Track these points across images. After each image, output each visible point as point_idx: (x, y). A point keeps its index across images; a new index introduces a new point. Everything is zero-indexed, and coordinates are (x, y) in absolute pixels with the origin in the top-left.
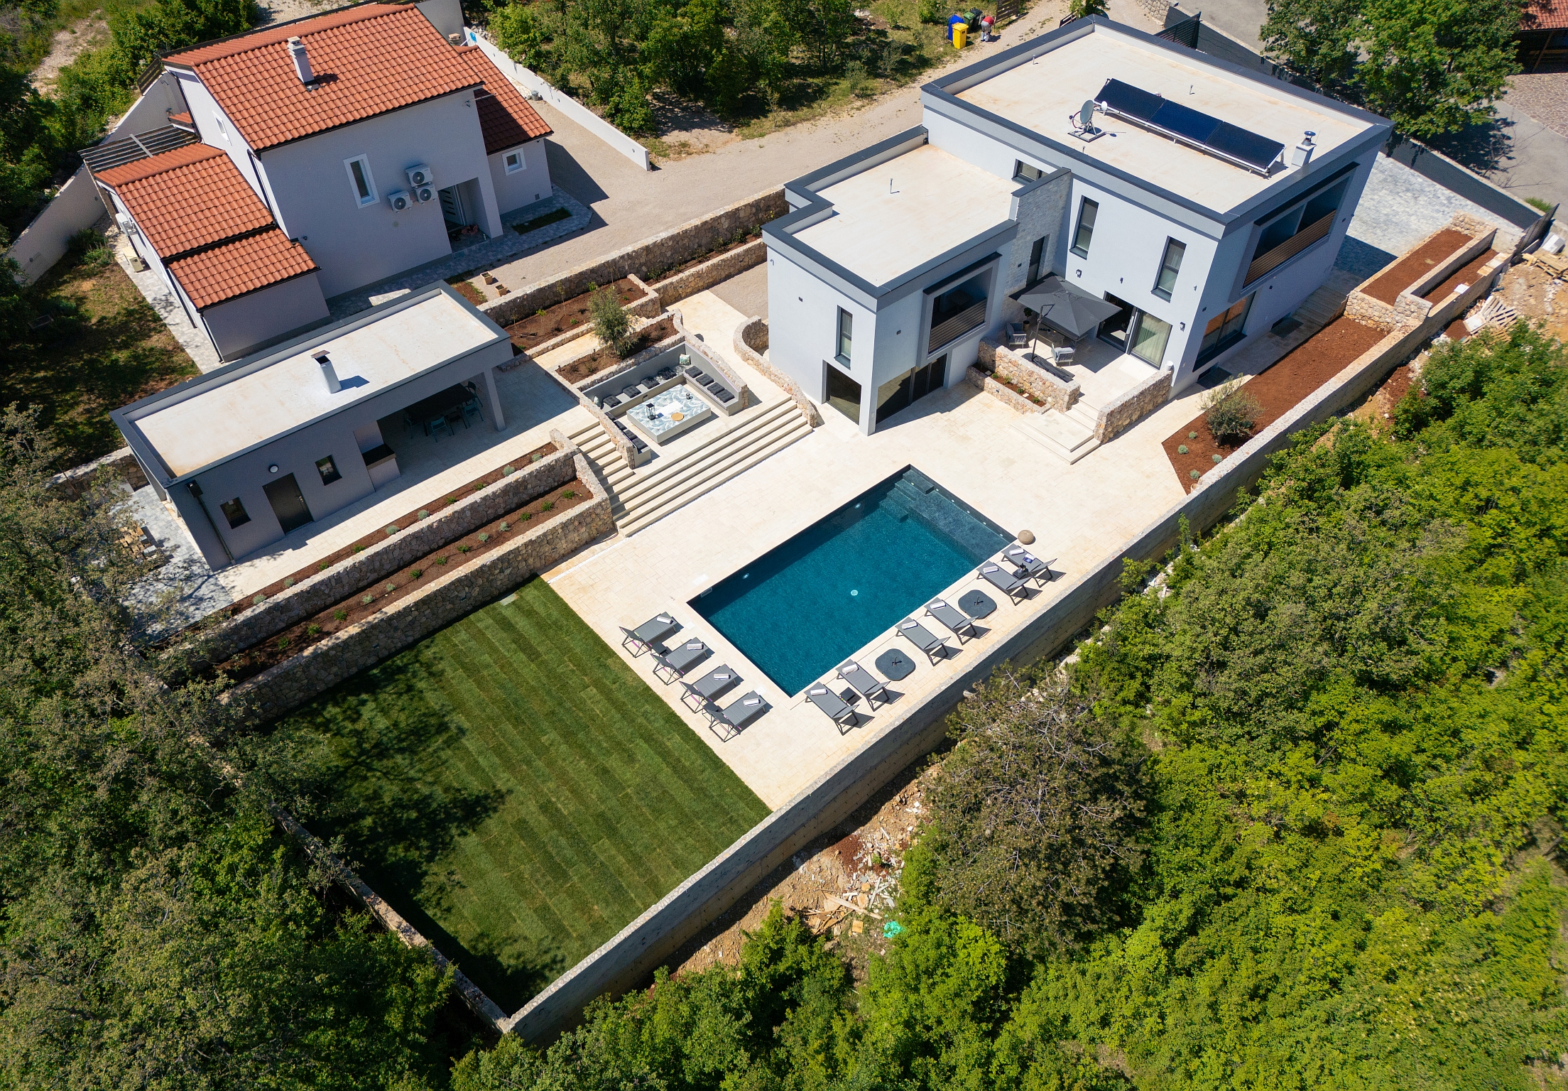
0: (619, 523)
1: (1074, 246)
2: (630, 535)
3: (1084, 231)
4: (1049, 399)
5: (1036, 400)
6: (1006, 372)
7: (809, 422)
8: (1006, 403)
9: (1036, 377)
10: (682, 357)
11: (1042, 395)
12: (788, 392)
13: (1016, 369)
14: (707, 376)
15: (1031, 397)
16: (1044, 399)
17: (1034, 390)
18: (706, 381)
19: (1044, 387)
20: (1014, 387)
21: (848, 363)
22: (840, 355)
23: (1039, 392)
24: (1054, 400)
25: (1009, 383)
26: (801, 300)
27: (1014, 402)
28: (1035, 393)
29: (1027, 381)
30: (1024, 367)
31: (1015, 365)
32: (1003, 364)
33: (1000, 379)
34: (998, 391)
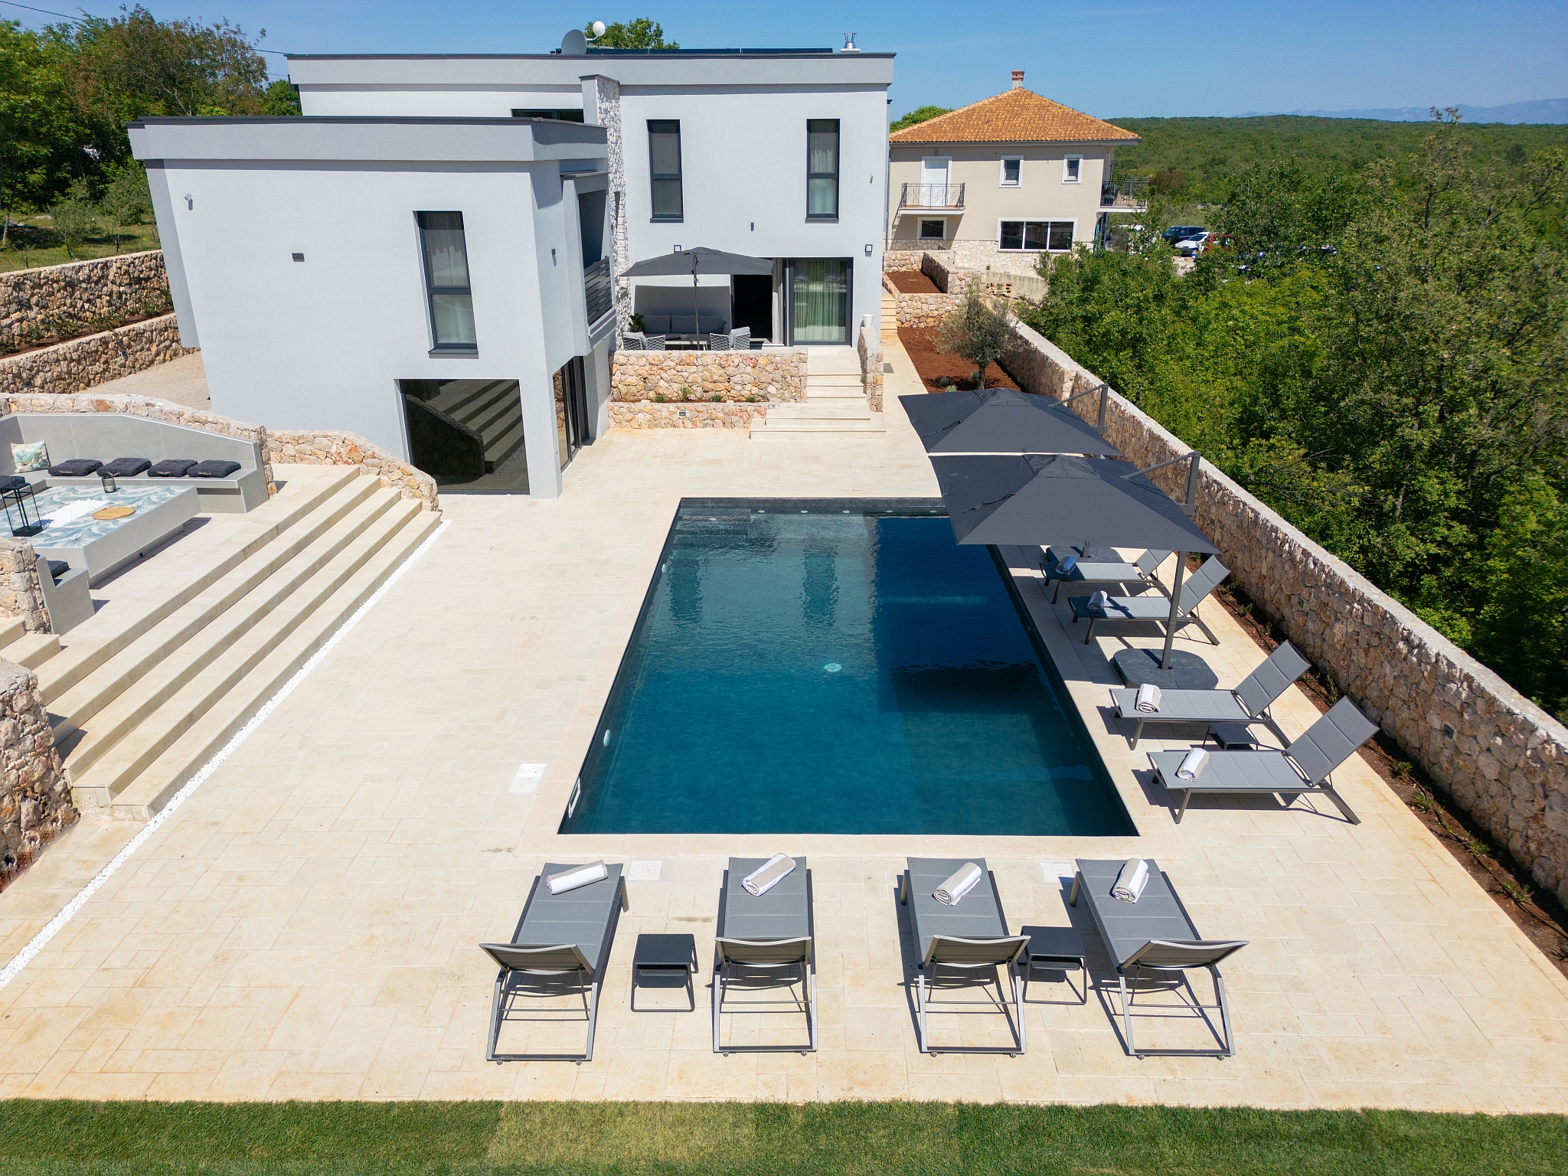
1: (653, 215)
2: (158, 808)
3: (667, 183)
4: (772, 389)
5: (751, 400)
6: (676, 387)
7: (427, 504)
8: (705, 426)
9: (737, 361)
10: (17, 449)
11: (755, 390)
12: (346, 462)
13: (694, 369)
14: (125, 460)
15: (739, 401)
16: (762, 393)
17: (739, 387)
18: (132, 468)
19: (756, 372)
20: (700, 400)
21: (469, 349)
22: (440, 348)
23: (748, 387)
24: (778, 386)
25: (688, 400)
26: (298, 257)
27: (721, 415)
28: (743, 393)
29: (721, 379)
30: (709, 356)
31: (688, 364)
32: (664, 375)
33: (671, 401)
34: (683, 414)
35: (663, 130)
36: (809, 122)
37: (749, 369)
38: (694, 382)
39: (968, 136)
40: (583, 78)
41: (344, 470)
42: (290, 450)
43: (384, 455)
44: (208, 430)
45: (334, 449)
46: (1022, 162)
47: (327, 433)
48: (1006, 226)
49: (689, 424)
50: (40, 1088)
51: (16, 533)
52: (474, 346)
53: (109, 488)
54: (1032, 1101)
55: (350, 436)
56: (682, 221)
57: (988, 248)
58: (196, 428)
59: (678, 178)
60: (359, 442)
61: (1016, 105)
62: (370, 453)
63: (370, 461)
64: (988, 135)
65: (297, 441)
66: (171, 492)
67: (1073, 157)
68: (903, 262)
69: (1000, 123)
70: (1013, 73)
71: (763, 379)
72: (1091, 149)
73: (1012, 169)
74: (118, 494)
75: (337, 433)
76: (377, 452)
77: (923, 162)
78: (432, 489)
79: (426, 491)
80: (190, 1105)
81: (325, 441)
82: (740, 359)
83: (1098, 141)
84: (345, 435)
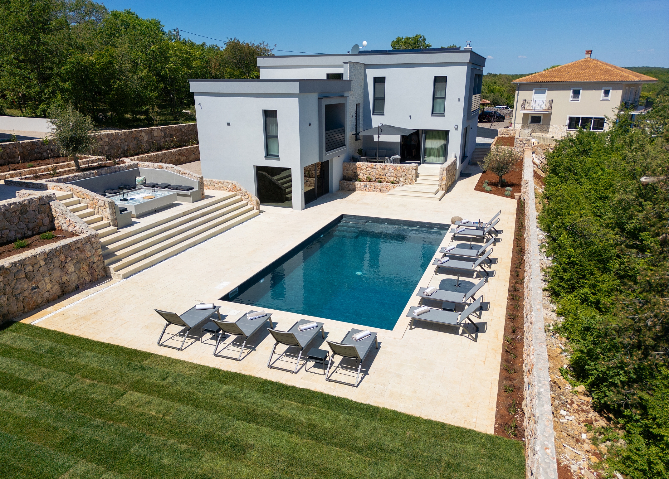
0: (112, 267)
1: (374, 112)
2: (126, 277)
3: (379, 100)
4: (401, 179)
5: (393, 183)
6: (366, 176)
7: (255, 207)
8: (374, 191)
9: (389, 168)
10: (138, 178)
11: (395, 179)
12: (233, 191)
13: (373, 170)
14: (164, 184)
15: (389, 183)
16: (398, 180)
17: (389, 178)
18: (164, 186)
19: (396, 172)
20: (375, 181)
21: (277, 157)
22: (268, 155)
23: (393, 178)
24: (404, 178)
25: (370, 181)
26: (229, 124)
27: (379, 187)
28: (390, 180)
29: (382, 174)
30: (379, 165)
31: (371, 168)
32: (362, 171)
33: (363, 181)
34: (366, 186)
35: (380, 81)
36: (435, 78)
37: (393, 171)
38: (372, 175)
39: (557, 79)
40: (345, 63)
41: (231, 193)
42: (217, 186)
43: (244, 190)
44: (187, 177)
45: (229, 187)
46: (581, 91)
47: (228, 181)
48: (571, 119)
49: (368, 190)
50: (60, 329)
51: (121, 200)
52: (278, 156)
53: (153, 191)
54: (287, 383)
55: (235, 182)
56: (384, 115)
57: (562, 128)
58: (183, 176)
59: (383, 99)
60: (237, 185)
61: (584, 65)
62: (239, 189)
63: (239, 191)
64: (566, 78)
65: (219, 183)
66: (169, 193)
67: (607, 88)
68: (507, 133)
69: (573, 74)
70: (586, 51)
71: (398, 175)
72: (616, 85)
73: (576, 93)
74: (155, 193)
75: (231, 181)
76: (242, 189)
77: (534, 91)
78: (257, 203)
79: (255, 203)
80: (87, 339)
81: (227, 184)
82: (390, 167)
83: (619, 81)
84: (233, 182)
